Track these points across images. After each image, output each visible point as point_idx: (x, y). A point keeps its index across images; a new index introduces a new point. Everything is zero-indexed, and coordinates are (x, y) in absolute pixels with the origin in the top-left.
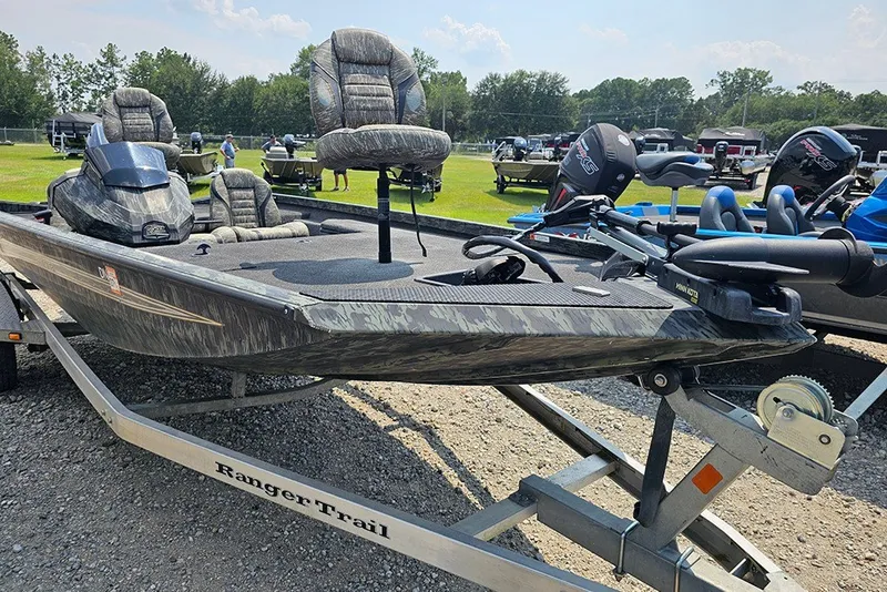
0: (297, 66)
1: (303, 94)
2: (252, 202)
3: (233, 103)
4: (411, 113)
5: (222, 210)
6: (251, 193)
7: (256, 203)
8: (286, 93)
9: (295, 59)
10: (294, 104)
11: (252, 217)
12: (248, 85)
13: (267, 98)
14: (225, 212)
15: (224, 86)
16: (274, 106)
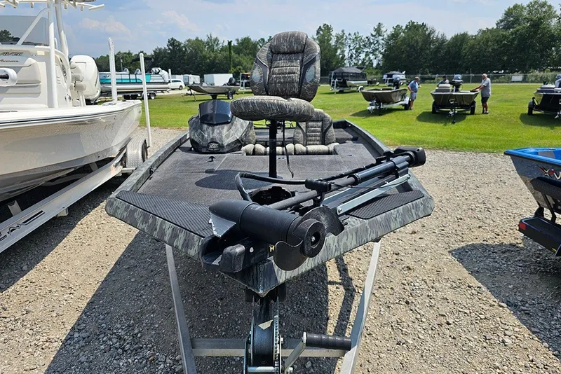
0: (502, 21)
1: (501, 42)
2: (319, 129)
3: (448, 52)
4: (307, 84)
5: (299, 133)
6: (320, 124)
7: (322, 130)
8: (487, 42)
9: (501, 16)
10: (493, 49)
11: (318, 138)
12: (461, 39)
13: (472, 47)
14: (301, 135)
15: (443, 41)
16: (478, 52)
